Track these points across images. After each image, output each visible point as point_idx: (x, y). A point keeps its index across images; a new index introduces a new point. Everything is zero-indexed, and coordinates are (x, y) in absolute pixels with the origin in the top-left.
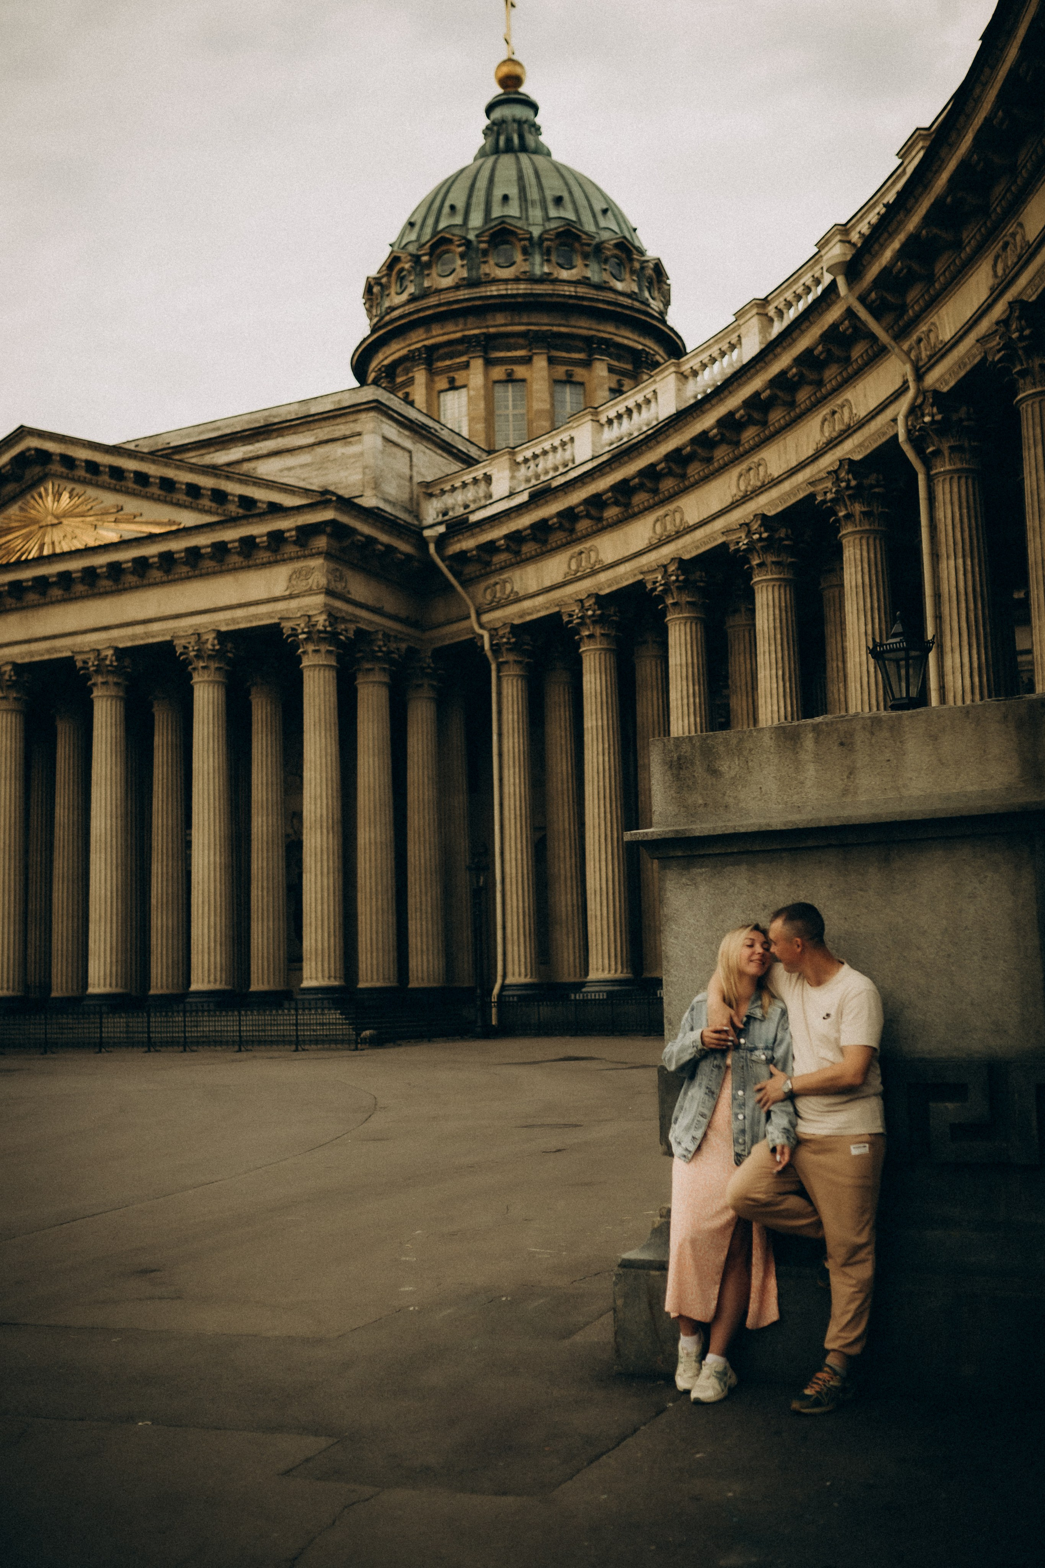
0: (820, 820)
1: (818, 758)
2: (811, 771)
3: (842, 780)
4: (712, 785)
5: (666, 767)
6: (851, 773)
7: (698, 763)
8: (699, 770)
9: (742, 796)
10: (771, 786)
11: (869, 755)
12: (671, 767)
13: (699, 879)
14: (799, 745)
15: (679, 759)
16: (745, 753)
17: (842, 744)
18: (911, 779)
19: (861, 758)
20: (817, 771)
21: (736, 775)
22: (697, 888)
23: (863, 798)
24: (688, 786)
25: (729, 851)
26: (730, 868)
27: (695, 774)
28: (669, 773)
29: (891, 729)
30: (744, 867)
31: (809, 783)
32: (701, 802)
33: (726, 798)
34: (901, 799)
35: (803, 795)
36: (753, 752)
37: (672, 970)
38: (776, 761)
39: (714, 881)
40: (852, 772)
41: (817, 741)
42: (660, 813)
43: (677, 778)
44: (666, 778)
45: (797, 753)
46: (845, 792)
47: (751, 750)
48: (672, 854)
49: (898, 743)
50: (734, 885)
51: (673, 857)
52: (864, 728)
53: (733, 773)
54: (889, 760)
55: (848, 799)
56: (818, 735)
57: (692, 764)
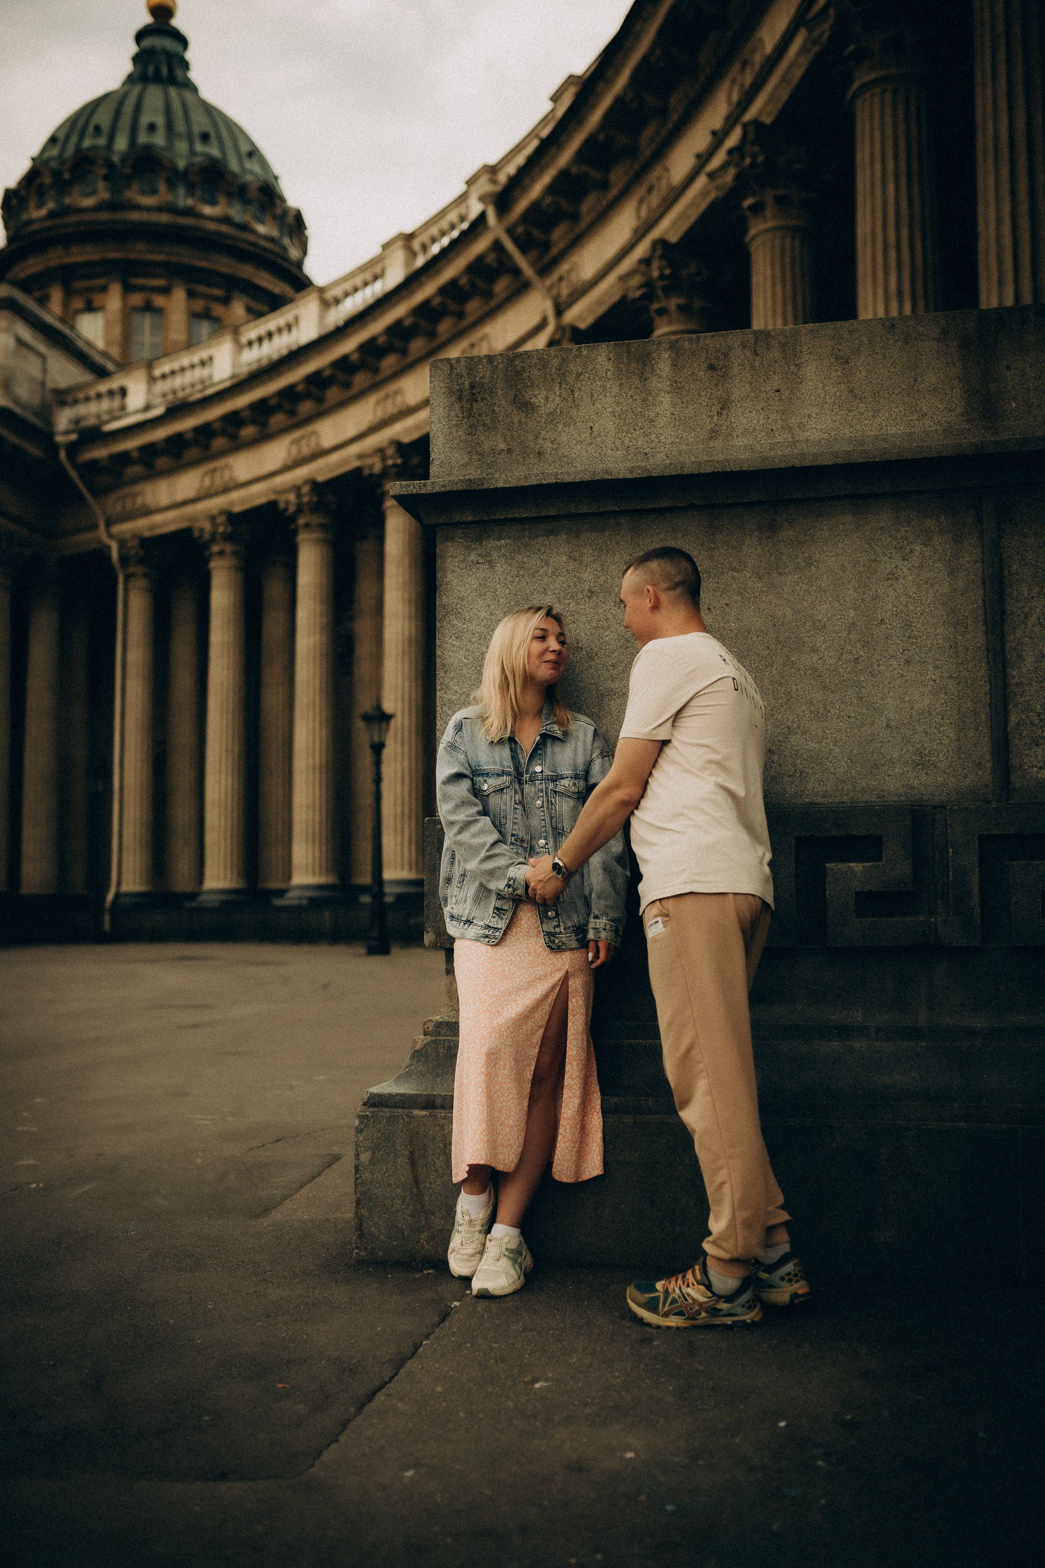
0: (683, 465)
1: (676, 388)
2: (665, 404)
3: (712, 417)
4: (520, 421)
5: (453, 399)
6: (722, 409)
7: (500, 392)
8: (501, 402)
9: (564, 438)
10: (607, 424)
11: (751, 383)
12: (460, 399)
13: (495, 555)
14: (648, 369)
15: (472, 387)
16: (571, 379)
17: (712, 367)
18: (809, 416)
19: (739, 388)
20: (674, 405)
21: (555, 410)
22: (492, 567)
23: (740, 442)
24: (484, 425)
25: (543, 514)
26: (541, 540)
27: (496, 408)
28: (457, 406)
29: (783, 347)
30: (563, 537)
31: (662, 421)
32: (502, 446)
33: (540, 440)
34: (794, 443)
35: (653, 437)
36: (581, 378)
37: (451, 684)
38: (615, 390)
39: (519, 557)
40: (725, 405)
41: (674, 365)
42: (442, 462)
43: (469, 413)
44: (453, 414)
45: (646, 379)
46: (714, 434)
47: (579, 375)
48: (457, 518)
49: (792, 367)
50: (547, 564)
51: (458, 524)
52: (744, 347)
53: (550, 406)
54: (778, 391)
55: (718, 444)
56: (677, 354)
57: (492, 392)
